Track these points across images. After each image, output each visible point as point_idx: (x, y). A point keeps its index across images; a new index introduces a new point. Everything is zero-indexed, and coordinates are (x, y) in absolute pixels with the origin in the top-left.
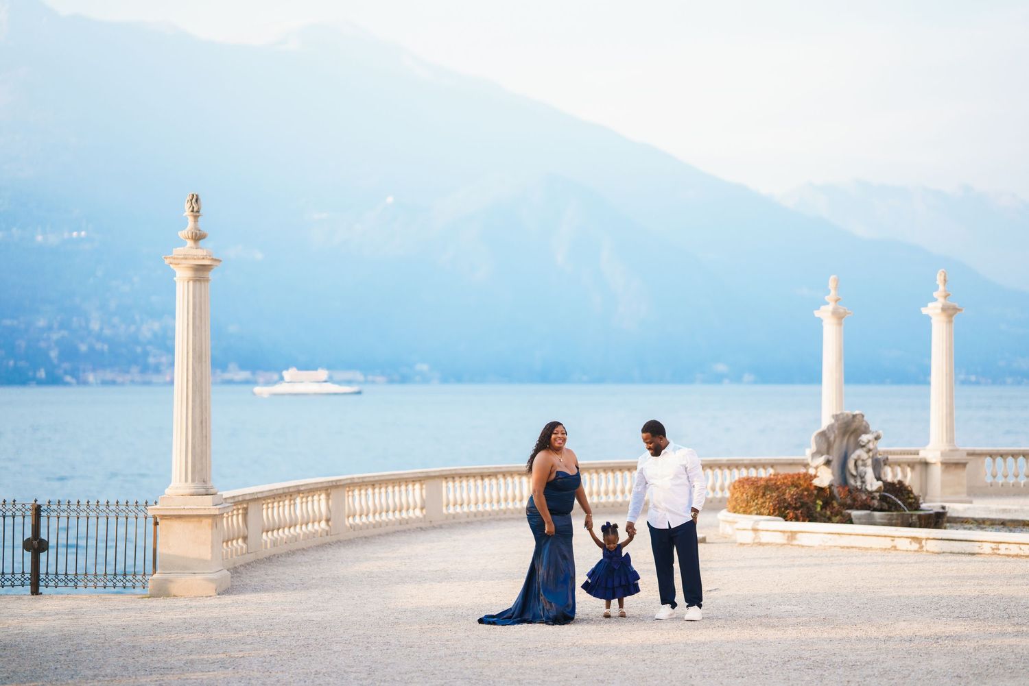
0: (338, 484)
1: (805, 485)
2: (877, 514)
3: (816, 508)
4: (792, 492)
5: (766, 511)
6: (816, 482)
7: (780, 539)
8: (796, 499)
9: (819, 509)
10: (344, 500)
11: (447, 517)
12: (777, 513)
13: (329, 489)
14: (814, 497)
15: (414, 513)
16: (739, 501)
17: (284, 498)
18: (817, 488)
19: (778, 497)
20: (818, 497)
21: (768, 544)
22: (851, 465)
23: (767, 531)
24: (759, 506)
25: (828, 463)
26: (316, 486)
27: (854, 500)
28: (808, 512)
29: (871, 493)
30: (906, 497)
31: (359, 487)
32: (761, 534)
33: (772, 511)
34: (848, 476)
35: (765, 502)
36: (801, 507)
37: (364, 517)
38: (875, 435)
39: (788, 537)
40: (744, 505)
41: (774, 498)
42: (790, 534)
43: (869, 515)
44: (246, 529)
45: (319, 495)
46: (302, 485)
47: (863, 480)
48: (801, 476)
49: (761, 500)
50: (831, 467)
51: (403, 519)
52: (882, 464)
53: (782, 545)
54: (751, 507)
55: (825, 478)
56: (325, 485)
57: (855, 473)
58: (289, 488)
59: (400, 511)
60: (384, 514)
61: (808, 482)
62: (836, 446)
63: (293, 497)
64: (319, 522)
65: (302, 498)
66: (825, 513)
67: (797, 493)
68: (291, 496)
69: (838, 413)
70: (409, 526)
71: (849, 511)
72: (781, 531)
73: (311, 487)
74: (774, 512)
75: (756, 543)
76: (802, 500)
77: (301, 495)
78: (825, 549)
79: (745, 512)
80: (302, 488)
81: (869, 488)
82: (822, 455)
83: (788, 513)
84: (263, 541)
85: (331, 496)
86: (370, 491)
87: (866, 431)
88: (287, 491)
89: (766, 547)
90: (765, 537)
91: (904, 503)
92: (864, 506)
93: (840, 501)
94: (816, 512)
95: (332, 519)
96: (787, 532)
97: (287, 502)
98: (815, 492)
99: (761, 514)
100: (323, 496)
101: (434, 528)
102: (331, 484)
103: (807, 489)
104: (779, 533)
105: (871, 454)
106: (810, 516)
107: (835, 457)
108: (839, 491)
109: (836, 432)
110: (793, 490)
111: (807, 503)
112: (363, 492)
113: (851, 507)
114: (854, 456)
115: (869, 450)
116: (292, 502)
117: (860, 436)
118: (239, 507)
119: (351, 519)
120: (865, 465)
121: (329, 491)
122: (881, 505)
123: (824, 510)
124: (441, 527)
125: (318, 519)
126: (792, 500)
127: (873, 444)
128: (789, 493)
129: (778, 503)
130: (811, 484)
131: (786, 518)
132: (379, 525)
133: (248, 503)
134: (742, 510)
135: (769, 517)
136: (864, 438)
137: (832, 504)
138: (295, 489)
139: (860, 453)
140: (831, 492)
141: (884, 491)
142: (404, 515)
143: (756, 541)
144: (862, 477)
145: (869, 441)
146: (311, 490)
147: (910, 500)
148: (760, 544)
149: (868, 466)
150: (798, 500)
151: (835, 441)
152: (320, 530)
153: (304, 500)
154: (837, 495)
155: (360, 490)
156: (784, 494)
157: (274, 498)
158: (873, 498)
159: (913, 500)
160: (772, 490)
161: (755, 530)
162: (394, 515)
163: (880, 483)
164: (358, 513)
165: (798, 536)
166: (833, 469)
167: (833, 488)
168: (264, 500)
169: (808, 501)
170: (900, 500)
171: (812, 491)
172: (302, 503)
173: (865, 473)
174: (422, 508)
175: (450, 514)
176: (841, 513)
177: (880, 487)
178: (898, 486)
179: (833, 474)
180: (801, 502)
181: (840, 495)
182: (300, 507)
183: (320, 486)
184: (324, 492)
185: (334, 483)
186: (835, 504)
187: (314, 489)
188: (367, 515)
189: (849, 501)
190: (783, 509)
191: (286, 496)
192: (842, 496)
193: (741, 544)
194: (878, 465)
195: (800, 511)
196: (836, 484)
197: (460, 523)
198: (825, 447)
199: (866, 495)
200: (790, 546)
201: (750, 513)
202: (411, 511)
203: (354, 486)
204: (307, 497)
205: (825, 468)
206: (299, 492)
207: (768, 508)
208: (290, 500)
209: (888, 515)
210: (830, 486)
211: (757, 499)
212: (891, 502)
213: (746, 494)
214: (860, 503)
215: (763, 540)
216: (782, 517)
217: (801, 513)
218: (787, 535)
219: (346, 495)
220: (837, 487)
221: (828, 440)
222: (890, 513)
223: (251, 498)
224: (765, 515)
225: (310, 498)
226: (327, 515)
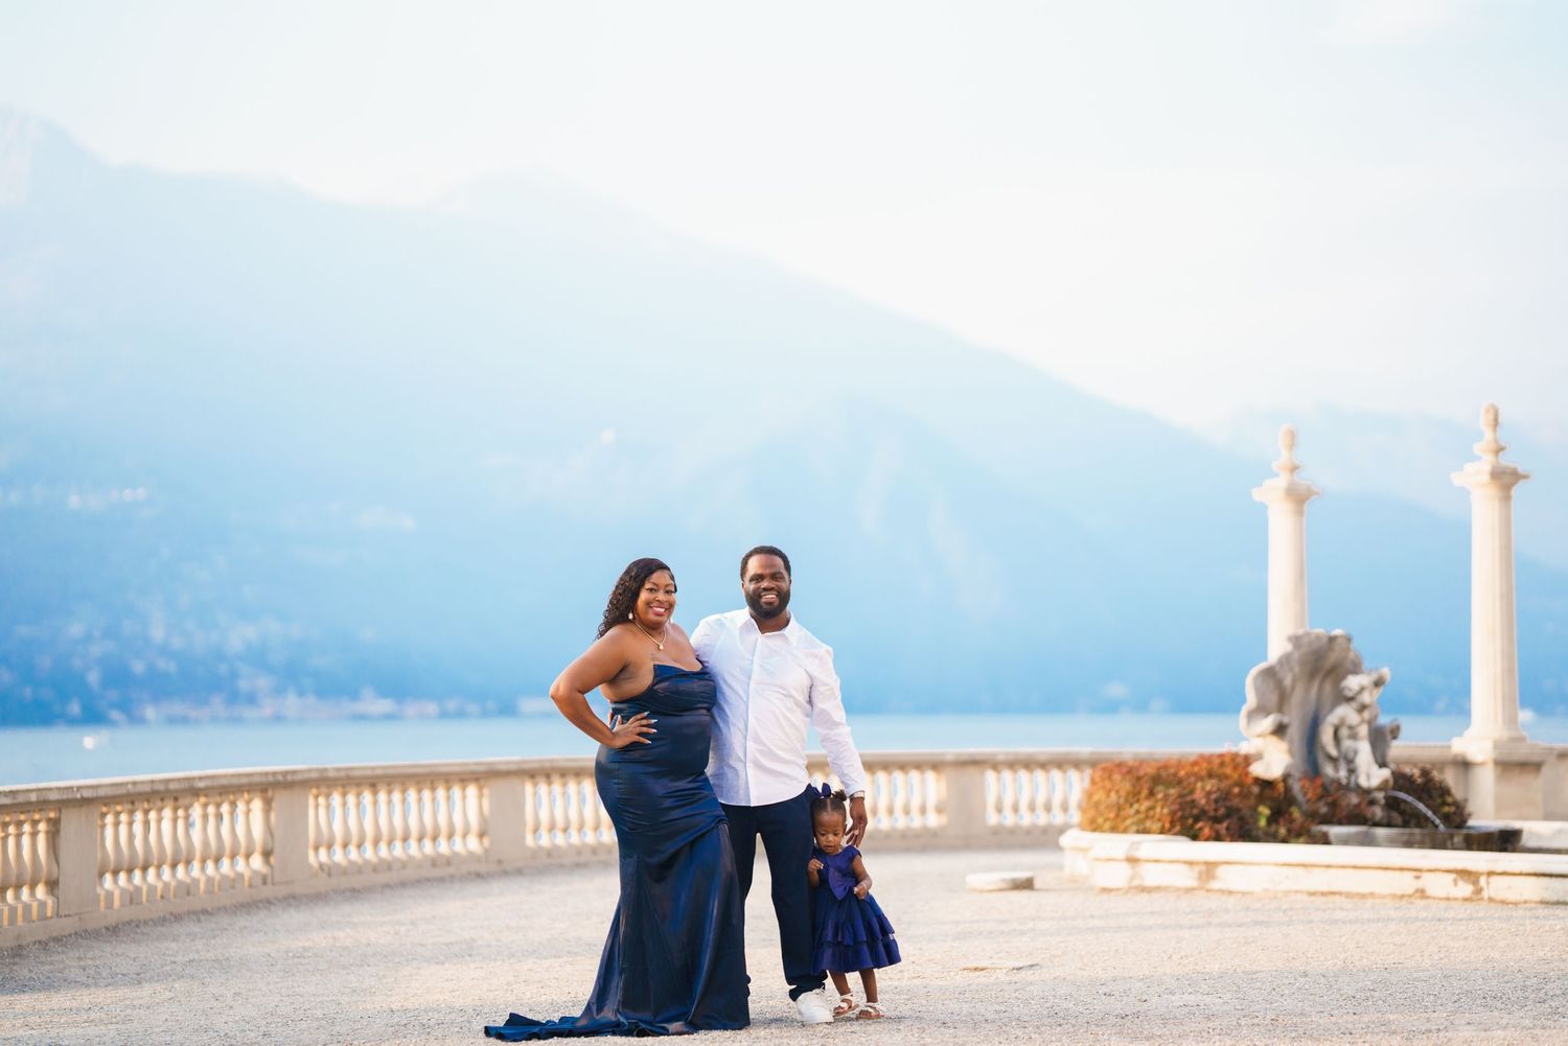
0: (289, 778)
1: (1236, 776)
2: (1381, 832)
3: (1256, 821)
4: (1208, 788)
5: (1157, 826)
6: (1258, 770)
7: (1185, 878)
8: (1216, 801)
9: (1263, 822)
10: (306, 815)
11: (536, 853)
12: (1178, 828)
13: (269, 787)
14: (1252, 801)
15: (465, 844)
16: (1102, 807)
17: (159, 804)
18: (1259, 781)
19: (1181, 796)
20: (1261, 799)
21: (1157, 889)
22: (1326, 736)
23: (1157, 861)
24: (1142, 816)
25: (1280, 730)
26: (235, 781)
27: (1334, 805)
28: (1241, 827)
29: (1367, 792)
30: (1439, 801)
31: (340, 789)
32: (1145, 868)
33: (1167, 825)
34: (1321, 758)
35: (1152, 808)
36: (1227, 816)
37: (353, 849)
38: (1374, 677)
39: (1200, 873)
40: (1112, 815)
41: (1171, 799)
42: (1204, 868)
43: (1366, 834)
44: (55, 867)
45: (248, 802)
46: (201, 778)
47: (1352, 766)
48: (1227, 759)
49: (1146, 804)
50: (1288, 738)
51: (440, 856)
52: (1389, 737)
53: (1189, 890)
54: (1126, 819)
55: (1274, 760)
56: (257, 779)
57: (1333, 752)
58: (167, 781)
59: (435, 839)
60: (398, 844)
61: (1240, 770)
62: (1296, 698)
63: (183, 801)
64: (248, 856)
65: (205, 806)
66: (1277, 832)
67: (1219, 789)
68: (176, 799)
69: (1300, 632)
70: (451, 870)
71: (1325, 828)
72: (1186, 863)
73: (224, 782)
74: (1173, 823)
75: (1136, 888)
76: (1228, 804)
77: (203, 799)
78: (1275, 898)
79: (1114, 829)
80: (201, 784)
81: (1364, 782)
82: (1268, 714)
83: (1201, 829)
84: (102, 893)
85: (274, 805)
86: (367, 796)
87: (1356, 669)
88: (161, 787)
89: (1155, 895)
90: (1152, 875)
91: (1435, 813)
92: (1356, 818)
93: (1305, 807)
94: (1258, 828)
95: (276, 851)
96: (1197, 863)
97: (167, 813)
98: (1256, 790)
99: (1145, 831)
100: (257, 805)
101: (505, 873)
102: (271, 779)
103: (1240, 784)
104: (1184, 868)
105: (1366, 715)
106: (1244, 832)
107: (1295, 720)
108: (1303, 787)
109: (1297, 669)
110: (1210, 785)
111: (1238, 810)
112: (351, 799)
113: (1328, 820)
114: (1332, 719)
115: (1363, 708)
116: (181, 813)
117: (1344, 677)
118: (37, 817)
119: (323, 852)
120: (1354, 737)
121: (270, 793)
122: (1389, 817)
123: (1273, 828)
124: (519, 872)
125: (243, 850)
126: (1207, 802)
127: (1371, 694)
128: (1203, 789)
129: (1179, 810)
130: (1247, 774)
131: (1195, 837)
132: (386, 866)
133: (60, 811)
134: (1108, 825)
135: (1162, 837)
136: (1353, 683)
137: (1291, 814)
138: (185, 785)
139: (1345, 712)
140: (1288, 789)
141: (1394, 789)
142: (443, 847)
143: (1136, 883)
144: (1350, 761)
145: (1362, 689)
146: (227, 790)
147: (1446, 809)
148: (1143, 889)
149: (1362, 739)
150: (1221, 803)
151: (1293, 688)
152: (247, 874)
153: (211, 810)
154: (1300, 797)
155: (344, 795)
156: (1192, 792)
157: (133, 803)
158: (1372, 802)
159: (1453, 809)
160: (1168, 784)
161: (1133, 861)
162: (421, 848)
163: (1385, 774)
164: (339, 839)
165: (1221, 871)
166: (1291, 743)
167: (1290, 781)
168: (105, 805)
169: (1241, 806)
170: (1427, 806)
171: (1249, 787)
172: (205, 817)
173: (1356, 753)
174: (481, 835)
175: (540, 848)
176: (1308, 832)
177: (1386, 782)
178: (1419, 780)
179: (1291, 752)
180: (1227, 808)
181: (1305, 794)
182: (200, 826)
183: (244, 781)
184: (259, 794)
185: (280, 778)
186: (1296, 813)
187: (232, 786)
188: (359, 846)
189: (1324, 810)
190: (1190, 821)
191: (162, 800)
192: (1310, 795)
193: (1105, 890)
194: (1380, 738)
195: (1225, 825)
196: (1296, 774)
197: (562, 866)
198: (1273, 698)
199: (1358, 795)
200: (1202, 893)
201: (1125, 831)
202: (458, 839)
203: (328, 787)
204: (218, 805)
205: (1274, 740)
206: (195, 793)
207: (1159, 820)
208: (175, 809)
209: (1403, 834)
210: (1286, 777)
211: (1138, 801)
212: (1408, 809)
213: (1117, 792)
214: (1345, 813)
215: (1149, 882)
216: (1188, 836)
217: (1228, 829)
218: (1197, 869)
219: (311, 801)
220: (1300, 780)
221: (1279, 684)
222: (1407, 831)
223: (65, 797)
224: (1154, 833)
225: (225, 808)
226: (265, 843)
